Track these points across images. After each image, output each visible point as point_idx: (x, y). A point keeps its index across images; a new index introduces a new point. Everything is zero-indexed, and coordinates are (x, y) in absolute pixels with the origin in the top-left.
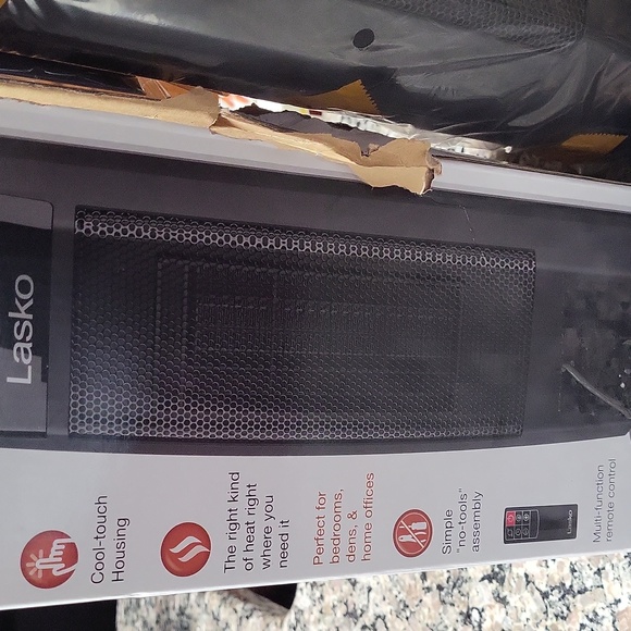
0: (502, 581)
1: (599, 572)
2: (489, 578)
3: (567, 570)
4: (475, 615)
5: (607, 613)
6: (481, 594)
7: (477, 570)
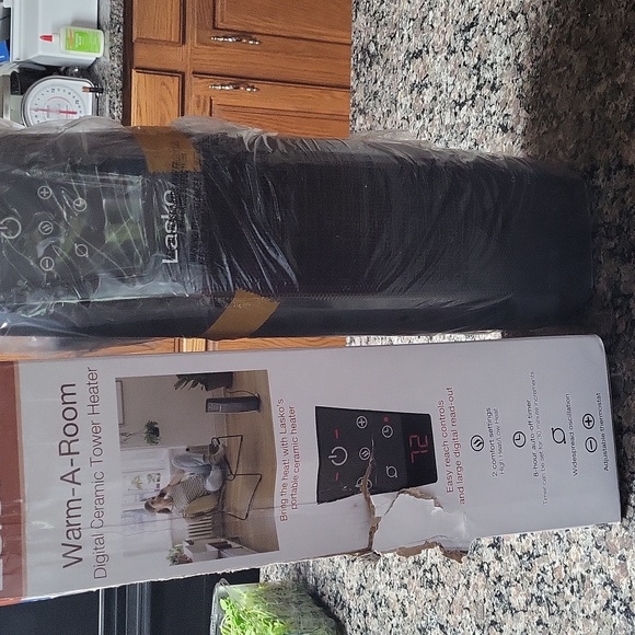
0: (499, 548)
1: (545, 546)
2: (492, 546)
3: (531, 544)
4: (485, 566)
5: (550, 568)
6: (489, 555)
7: (486, 541)
